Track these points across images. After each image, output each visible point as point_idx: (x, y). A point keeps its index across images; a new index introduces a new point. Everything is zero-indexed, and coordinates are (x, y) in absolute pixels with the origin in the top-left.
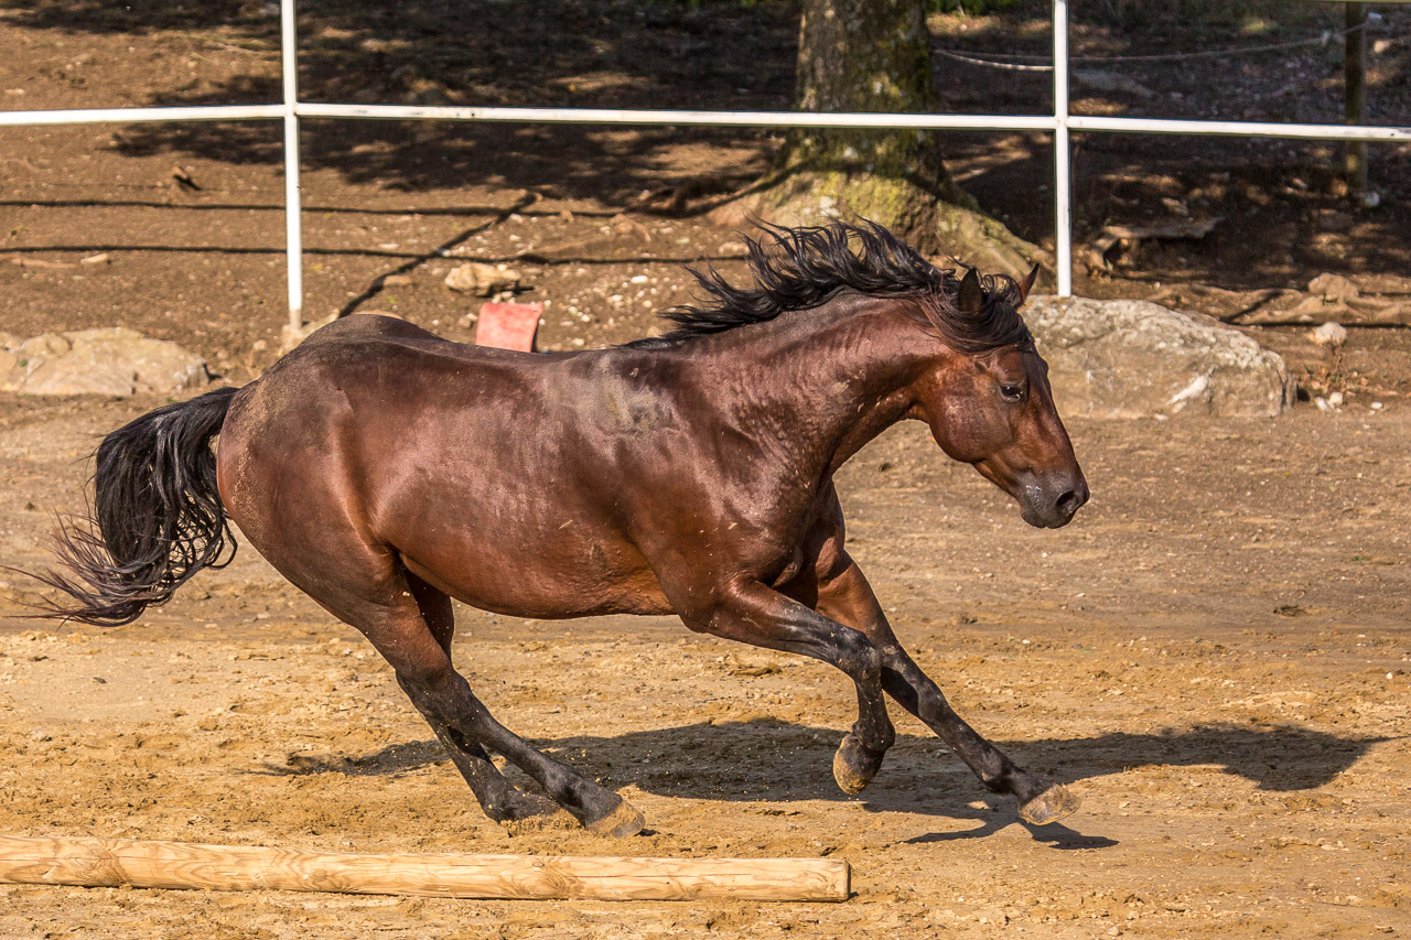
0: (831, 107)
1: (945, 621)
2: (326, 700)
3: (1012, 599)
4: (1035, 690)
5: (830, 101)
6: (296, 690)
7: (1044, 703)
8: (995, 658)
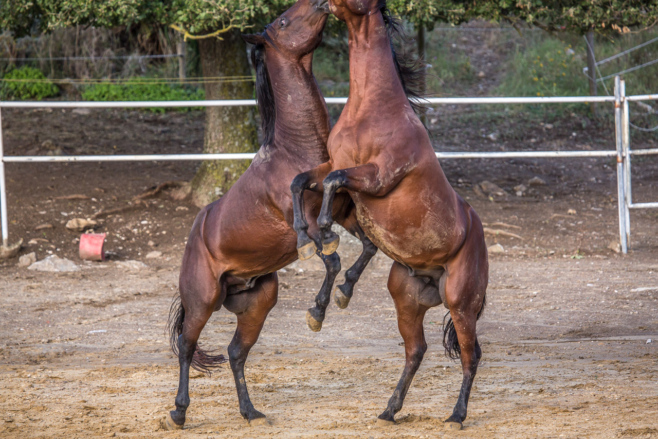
0: (218, 152)
1: (269, 353)
2: (21, 396)
3: (295, 344)
4: (305, 379)
5: (218, 149)
6: (8, 392)
7: (309, 384)
8: (290, 367)
